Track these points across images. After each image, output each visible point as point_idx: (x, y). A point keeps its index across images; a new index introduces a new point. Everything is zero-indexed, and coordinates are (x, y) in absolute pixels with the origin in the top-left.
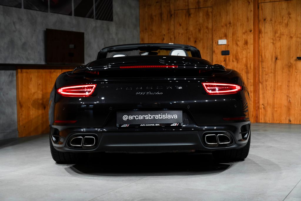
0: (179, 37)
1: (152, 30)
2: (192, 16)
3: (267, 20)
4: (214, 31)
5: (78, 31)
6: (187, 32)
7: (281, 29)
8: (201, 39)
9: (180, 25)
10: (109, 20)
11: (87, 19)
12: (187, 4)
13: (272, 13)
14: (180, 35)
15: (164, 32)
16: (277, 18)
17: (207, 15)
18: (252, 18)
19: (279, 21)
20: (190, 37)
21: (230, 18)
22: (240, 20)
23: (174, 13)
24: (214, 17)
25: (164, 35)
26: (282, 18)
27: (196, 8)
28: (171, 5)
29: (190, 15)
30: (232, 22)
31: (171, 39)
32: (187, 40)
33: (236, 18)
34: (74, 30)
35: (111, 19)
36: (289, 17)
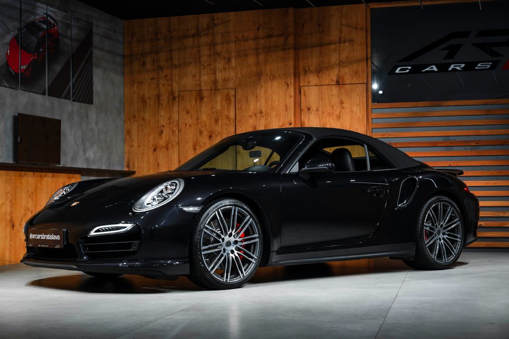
0: (185, 129)
1: (143, 119)
2: (205, 100)
3: (311, 109)
4: (238, 122)
5: (52, 118)
6: (198, 123)
7: (332, 122)
8: (218, 133)
9: (188, 113)
10: (88, 103)
11: (62, 100)
12: (198, 83)
13: (319, 101)
14: (187, 127)
15: (163, 121)
16: (325, 107)
17: (228, 99)
18: (293, 107)
19: (329, 111)
20: (202, 129)
21: (262, 105)
22: (275, 108)
23: (179, 95)
24: (239, 102)
25: (163, 126)
26: (333, 107)
27: (211, 90)
28: (174, 84)
29: (202, 99)
30: (263, 110)
31: (173, 132)
32: (198, 134)
33: (270, 104)
34: (48, 115)
35: (91, 102)
36: (341, 107)
